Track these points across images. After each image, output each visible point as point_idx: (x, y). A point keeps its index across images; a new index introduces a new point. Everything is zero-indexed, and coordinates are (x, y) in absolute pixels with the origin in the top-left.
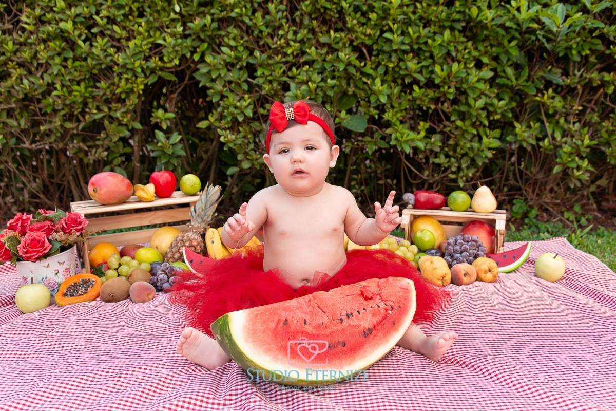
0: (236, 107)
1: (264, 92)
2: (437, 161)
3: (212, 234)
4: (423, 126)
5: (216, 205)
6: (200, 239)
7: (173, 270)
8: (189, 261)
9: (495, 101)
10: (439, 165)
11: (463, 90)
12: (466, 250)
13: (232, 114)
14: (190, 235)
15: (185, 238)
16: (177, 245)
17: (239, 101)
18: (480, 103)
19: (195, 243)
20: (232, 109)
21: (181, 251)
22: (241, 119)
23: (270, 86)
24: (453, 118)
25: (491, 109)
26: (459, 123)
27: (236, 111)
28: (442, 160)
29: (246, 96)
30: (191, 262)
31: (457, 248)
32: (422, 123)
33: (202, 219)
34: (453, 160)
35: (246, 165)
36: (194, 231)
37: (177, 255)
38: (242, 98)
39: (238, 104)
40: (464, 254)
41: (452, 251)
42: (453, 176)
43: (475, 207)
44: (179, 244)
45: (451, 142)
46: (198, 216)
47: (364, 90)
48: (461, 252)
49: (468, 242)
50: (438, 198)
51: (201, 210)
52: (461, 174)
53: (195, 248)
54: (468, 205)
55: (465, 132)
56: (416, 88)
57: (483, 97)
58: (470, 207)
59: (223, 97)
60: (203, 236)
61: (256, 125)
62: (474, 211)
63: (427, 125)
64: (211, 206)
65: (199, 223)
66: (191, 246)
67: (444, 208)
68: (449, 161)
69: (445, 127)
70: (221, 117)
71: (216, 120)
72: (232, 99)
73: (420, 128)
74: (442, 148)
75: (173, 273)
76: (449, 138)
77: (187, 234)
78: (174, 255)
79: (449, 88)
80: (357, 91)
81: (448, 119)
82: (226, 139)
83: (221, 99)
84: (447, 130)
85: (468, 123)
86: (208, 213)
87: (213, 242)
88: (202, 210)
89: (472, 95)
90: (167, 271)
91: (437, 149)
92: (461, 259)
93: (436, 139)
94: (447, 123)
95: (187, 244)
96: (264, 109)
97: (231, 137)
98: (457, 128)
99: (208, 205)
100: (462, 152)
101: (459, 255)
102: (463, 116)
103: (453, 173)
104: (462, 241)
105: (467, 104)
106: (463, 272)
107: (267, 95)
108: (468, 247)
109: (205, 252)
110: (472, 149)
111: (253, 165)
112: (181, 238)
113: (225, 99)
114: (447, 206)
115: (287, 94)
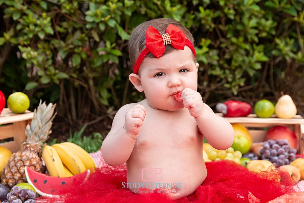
0: (36, 25)
1: (64, 11)
2: (214, 73)
3: (50, 152)
4: (205, 42)
5: (51, 123)
6: (38, 158)
7: (27, 194)
8: (32, 181)
9: (263, 21)
10: (216, 77)
11: (240, 11)
12: (282, 153)
13: (31, 31)
14: (28, 154)
15: (24, 157)
16: (16, 166)
17: (38, 19)
18: (253, 22)
19: (34, 163)
20: (32, 27)
21: (22, 171)
22: (42, 36)
23: (70, 5)
24: (229, 36)
25: (261, 28)
26: (234, 40)
27: (37, 29)
28: (217, 72)
29: (44, 14)
30: (34, 181)
31: (274, 151)
32: (203, 40)
33: (39, 137)
34: (227, 72)
35: (45, 81)
36: (32, 149)
37: (17, 176)
38: (40, 16)
39: (38, 22)
40: (282, 156)
41: (269, 154)
42: (227, 86)
44: (18, 164)
45: (227, 56)
46: (35, 134)
47: (154, 10)
48: (278, 155)
49: (281, 145)
51: (38, 128)
52: (234, 84)
53: (35, 167)
55: (238, 47)
56: (201, 9)
57: (253, 17)
58: (274, 114)
59: (23, 14)
60: (40, 155)
61: (56, 43)
62: (277, 117)
63: (209, 42)
64: (46, 124)
65: (37, 142)
66: (31, 165)
67: (250, 115)
68: (224, 73)
69: (221, 43)
70: (17, 35)
71: (12, 37)
72: (32, 17)
73: (202, 44)
74: (218, 61)
75: (27, 196)
76: (224, 53)
77: (24, 153)
78: (13, 175)
79: (229, 9)
80: (149, 11)
81: (224, 36)
82: (29, 56)
83: (21, 18)
84: (223, 46)
85: (241, 39)
86: (44, 131)
87: (54, 160)
88: (40, 128)
89: (247, 15)
90: (20, 195)
91: (215, 63)
92: (280, 161)
93: (214, 53)
94: (222, 40)
95: (27, 163)
96: (61, 26)
97: (34, 53)
98: (232, 44)
99: (44, 123)
100: (236, 64)
101: (276, 158)
102: (237, 34)
103: (228, 82)
104: (277, 145)
105: (243, 24)
106: (290, 174)
107: (66, 14)
108: (283, 150)
109: (44, 170)
110: (243, 61)
111: (52, 80)
112: (19, 158)
113: (25, 17)
114: (253, 113)
115: (88, 13)
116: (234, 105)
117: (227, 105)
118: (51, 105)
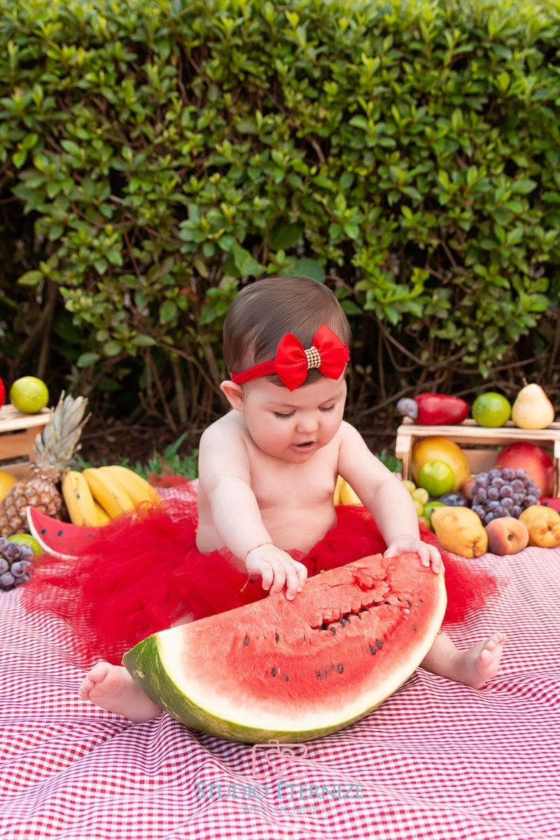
0: (92, 248)
1: (141, 222)
2: (443, 334)
3: (74, 482)
4: (420, 275)
5: (79, 432)
6: (54, 492)
7: (18, 552)
8: (39, 532)
9: (539, 232)
10: (447, 342)
11: (485, 214)
12: (507, 494)
13: (85, 260)
14: (36, 486)
15: (29, 491)
16: (14, 504)
17: (97, 237)
18: (515, 235)
19: (46, 500)
20: (84, 252)
21: (22, 514)
22: (101, 269)
23: (153, 211)
24: (469, 261)
25: (533, 245)
26: (479, 270)
27: (93, 256)
28: (450, 332)
29: (109, 228)
30: (42, 532)
31: (493, 491)
32: (416, 271)
33: (56, 456)
34: (469, 332)
35: (112, 350)
36: (44, 477)
37: (16, 522)
38: (101, 231)
39: (96, 243)
40: (505, 500)
41: (485, 496)
42: (471, 360)
43: (518, 418)
44: (18, 502)
45: (467, 302)
46: (50, 451)
47: (316, 215)
48: (500, 499)
49: (510, 480)
50: (454, 404)
51: (54, 441)
52: (484, 356)
53: (47, 508)
54: (507, 416)
55: (489, 285)
56: (406, 211)
57: (519, 224)
58: (510, 419)
59: (67, 230)
60: (59, 486)
61: (128, 281)
62: (516, 427)
63: (426, 274)
64: (70, 432)
65: (51, 464)
66: (40, 504)
67: (467, 421)
68: (464, 334)
69: (455, 276)
70: (62, 266)
71: (53, 269)
72: (84, 233)
73: (414, 279)
74: (451, 312)
75: (17, 555)
76: (462, 295)
77: (30, 484)
78: (9, 521)
79: (463, 210)
80: (305, 218)
81: (460, 262)
82: (78, 306)
83: (64, 235)
84: (459, 281)
85: (494, 268)
86: (66, 446)
87: (78, 497)
88: (57, 441)
89: (501, 222)
90: (6, 553)
91: (443, 315)
92: (501, 509)
93: (440, 297)
94: (458, 269)
95: (33, 501)
96: (142, 249)
97: (86, 301)
98: (476, 278)
99: (66, 431)
100: (486, 318)
101: (496, 503)
102: (486, 258)
103: (470, 354)
104: (500, 480)
105: (493, 237)
106: (507, 534)
107: (148, 226)
108: (510, 489)
109: (65, 516)
110: (501, 313)
111: (124, 349)
112: (20, 492)
113: (72, 234)
114: (471, 417)
115: (184, 224)
116: (433, 403)
117: (419, 401)
118: (80, 399)
